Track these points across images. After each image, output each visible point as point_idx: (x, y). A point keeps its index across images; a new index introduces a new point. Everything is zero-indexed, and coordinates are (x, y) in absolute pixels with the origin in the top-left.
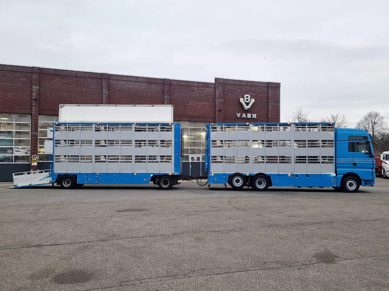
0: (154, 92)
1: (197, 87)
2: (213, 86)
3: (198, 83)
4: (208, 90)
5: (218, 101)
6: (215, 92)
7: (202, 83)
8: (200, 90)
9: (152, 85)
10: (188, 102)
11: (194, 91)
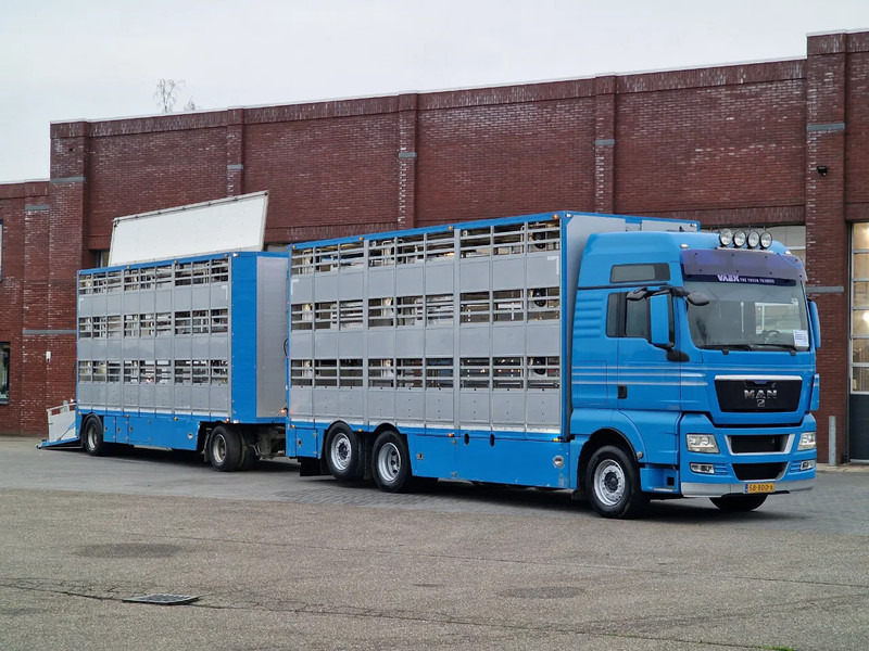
0: (562, 130)
1: (727, 86)
2: (798, 72)
3: (732, 70)
4: (774, 93)
5: (815, 131)
6: (804, 96)
7: (750, 68)
8: (742, 96)
9: (554, 109)
10: (689, 154)
11: (713, 103)
